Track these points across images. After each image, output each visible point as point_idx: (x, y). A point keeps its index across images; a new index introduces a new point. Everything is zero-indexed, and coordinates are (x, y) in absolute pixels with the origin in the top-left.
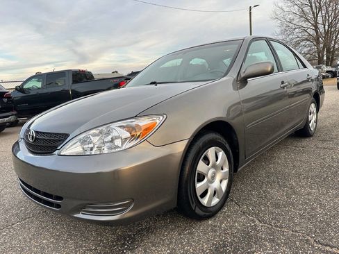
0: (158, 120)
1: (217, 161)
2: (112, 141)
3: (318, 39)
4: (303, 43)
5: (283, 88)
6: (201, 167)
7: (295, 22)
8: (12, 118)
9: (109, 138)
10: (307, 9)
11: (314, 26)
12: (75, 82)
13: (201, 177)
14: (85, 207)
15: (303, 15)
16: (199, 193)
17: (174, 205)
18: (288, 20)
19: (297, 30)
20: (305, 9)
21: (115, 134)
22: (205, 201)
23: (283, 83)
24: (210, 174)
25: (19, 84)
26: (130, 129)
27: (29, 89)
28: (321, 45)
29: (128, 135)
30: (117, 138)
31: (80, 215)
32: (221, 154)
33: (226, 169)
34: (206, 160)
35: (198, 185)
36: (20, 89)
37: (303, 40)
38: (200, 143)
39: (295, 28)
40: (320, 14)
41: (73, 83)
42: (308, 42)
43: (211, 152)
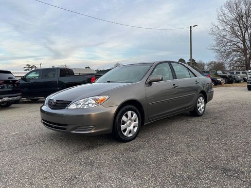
0: (107, 97)
1: (132, 117)
2: (88, 104)
3: (246, 51)
4: (234, 53)
5: (175, 87)
6: (124, 118)
7: (227, 37)
8: (19, 97)
9: (87, 103)
10: (236, 28)
11: (242, 41)
12: (61, 76)
13: (124, 123)
14: (76, 128)
15: (234, 33)
16: (122, 129)
17: (111, 132)
18: (222, 35)
19: (229, 44)
20: (235, 28)
21: (90, 102)
22: (125, 134)
23: (174, 85)
24: (128, 122)
25: (24, 75)
26: (96, 100)
27: (30, 79)
28: (248, 56)
29: (95, 102)
30: (90, 103)
31: (74, 132)
32: (135, 115)
33: (137, 122)
34: (127, 116)
35: (122, 126)
36: (24, 78)
37: (234, 51)
38: (124, 109)
39: (228, 42)
40: (247, 33)
41: (60, 77)
42: (239, 53)
43: (129, 113)
